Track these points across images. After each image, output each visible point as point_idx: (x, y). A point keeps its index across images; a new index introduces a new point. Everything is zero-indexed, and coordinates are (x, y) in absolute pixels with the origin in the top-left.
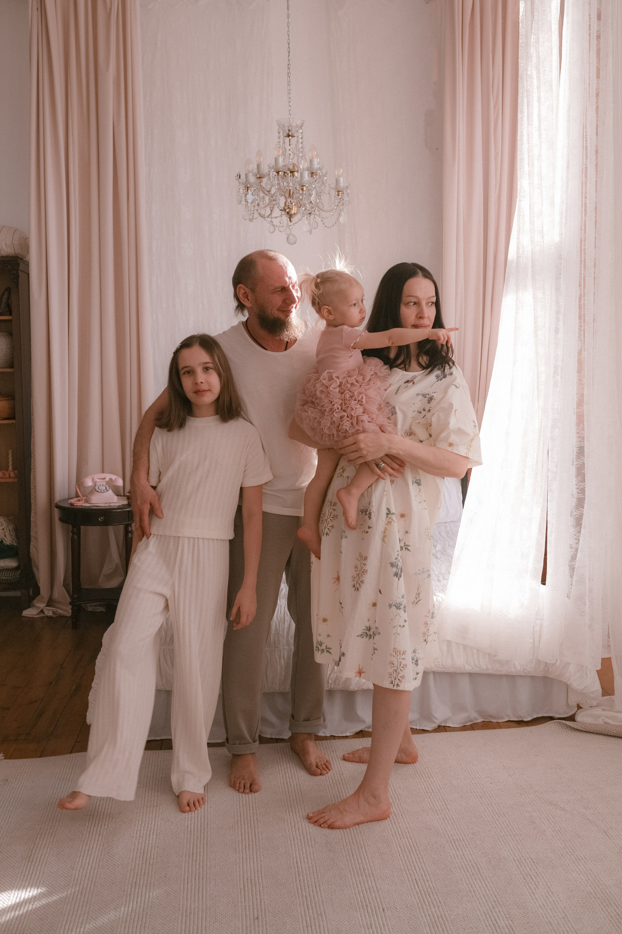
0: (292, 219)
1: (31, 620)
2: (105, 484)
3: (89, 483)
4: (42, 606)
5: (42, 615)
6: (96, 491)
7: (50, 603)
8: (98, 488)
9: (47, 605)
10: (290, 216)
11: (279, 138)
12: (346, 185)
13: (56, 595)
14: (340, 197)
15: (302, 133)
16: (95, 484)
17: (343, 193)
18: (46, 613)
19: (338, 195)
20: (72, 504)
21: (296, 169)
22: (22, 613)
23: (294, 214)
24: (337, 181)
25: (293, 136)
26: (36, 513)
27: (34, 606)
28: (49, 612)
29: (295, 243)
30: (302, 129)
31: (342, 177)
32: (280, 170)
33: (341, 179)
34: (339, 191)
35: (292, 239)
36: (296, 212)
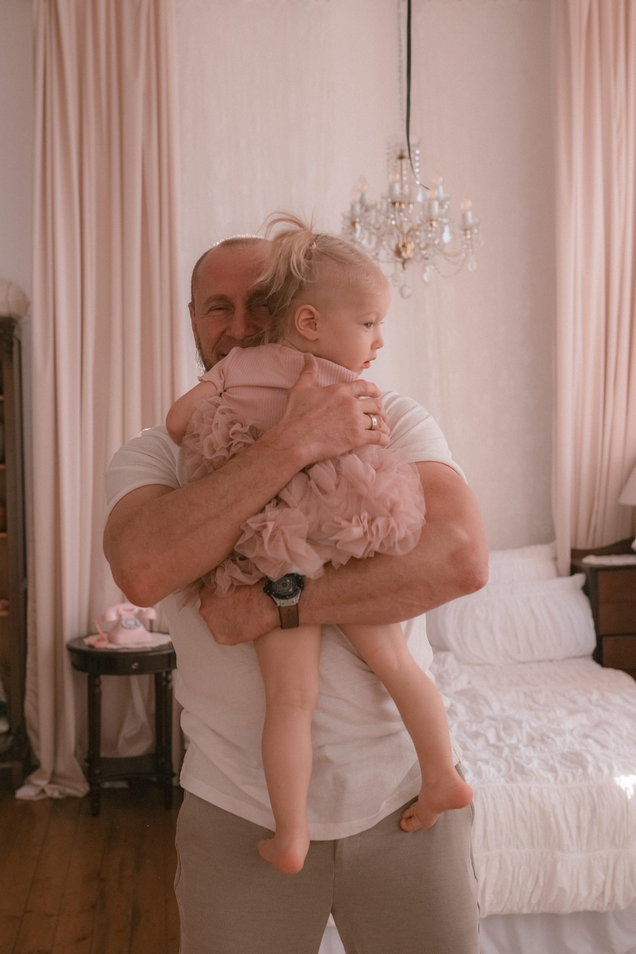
0: (406, 266)
1: (27, 804)
2: (133, 617)
3: (112, 617)
4: (43, 783)
5: (42, 796)
6: (122, 626)
7: (54, 778)
8: (126, 622)
9: (51, 782)
10: (404, 262)
12: (476, 220)
13: (61, 768)
14: (469, 237)
15: (418, 155)
16: (120, 616)
17: (471, 232)
18: (49, 793)
19: (465, 235)
20: (91, 646)
21: (411, 200)
22: (14, 793)
23: (409, 259)
24: (464, 217)
26: (35, 658)
27: (30, 783)
28: (54, 792)
29: (409, 296)
30: (419, 150)
31: (469, 211)
32: (397, 200)
33: (470, 214)
34: (466, 230)
35: (408, 291)
36: (411, 255)
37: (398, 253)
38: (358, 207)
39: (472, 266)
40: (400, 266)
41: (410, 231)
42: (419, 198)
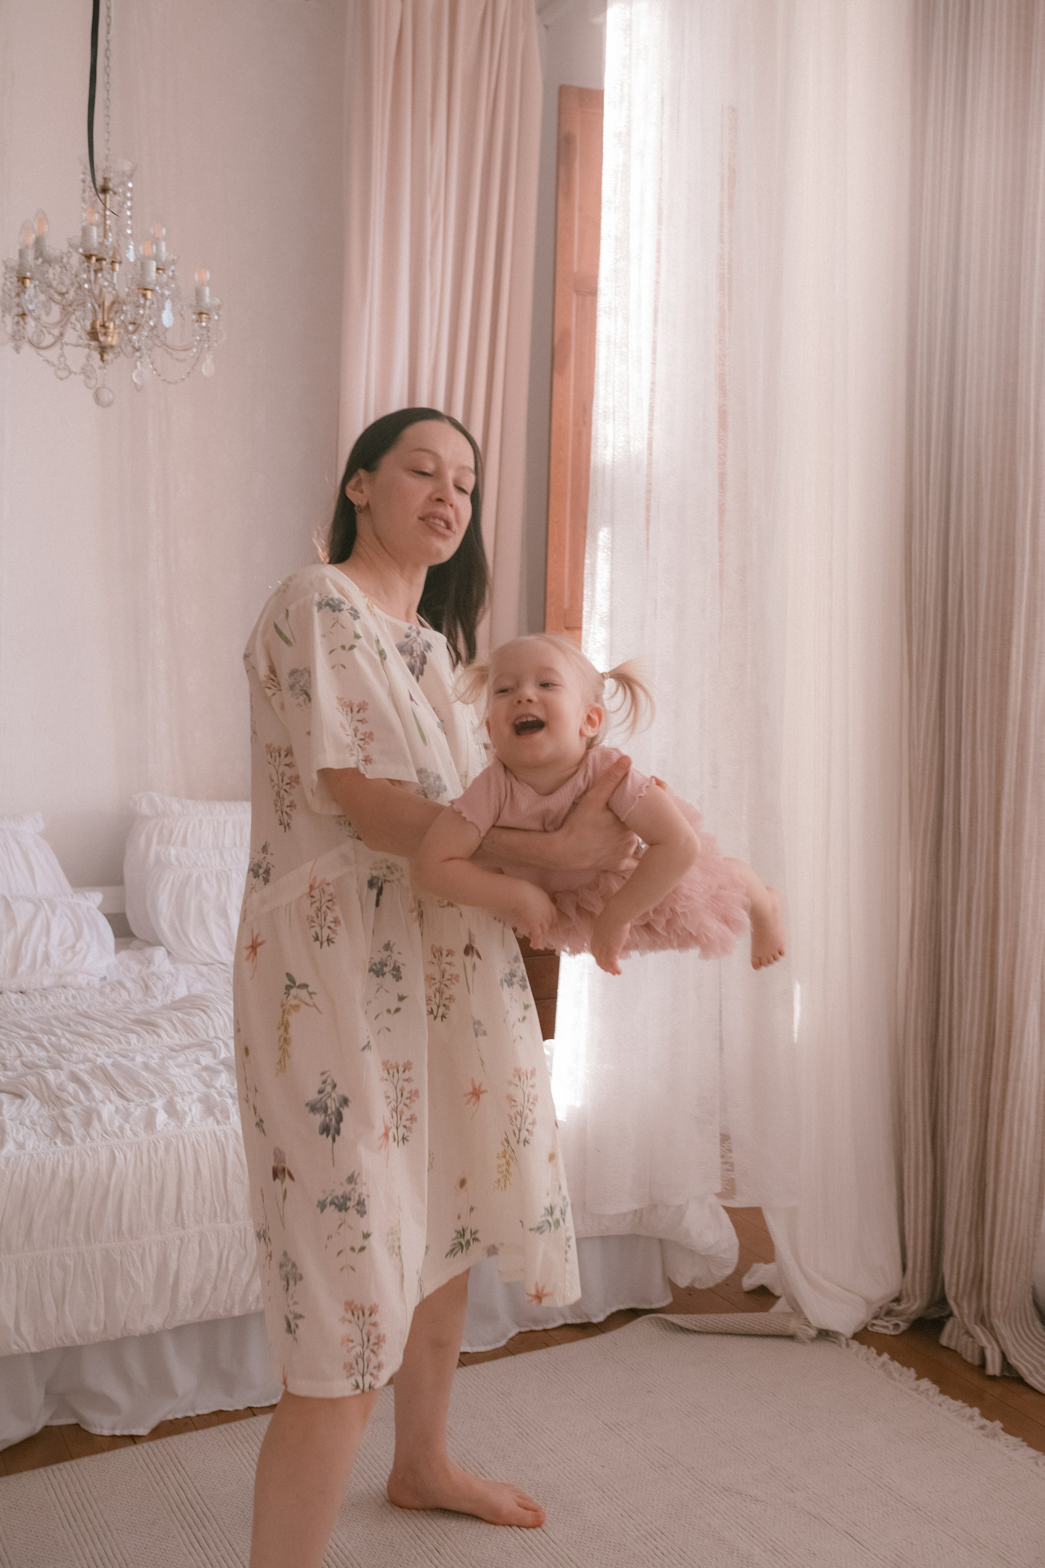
0: (106, 357)
10: (103, 350)
11: (84, 191)
12: (217, 301)
14: (204, 324)
15: (131, 190)
17: (209, 319)
19: (200, 321)
21: (118, 258)
23: (112, 347)
24: (199, 294)
25: (115, 193)
29: (110, 404)
30: (132, 182)
31: (208, 285)
32: (94, 252)
33: (207, 290)
34: (201, 314)
35: (106, 396)
36: (114, 343)
37: (93, 335)
38: (30, 255)
39: (207, 368)
40: (96, 355)
41: (113, 303)
42: (131, 256)
